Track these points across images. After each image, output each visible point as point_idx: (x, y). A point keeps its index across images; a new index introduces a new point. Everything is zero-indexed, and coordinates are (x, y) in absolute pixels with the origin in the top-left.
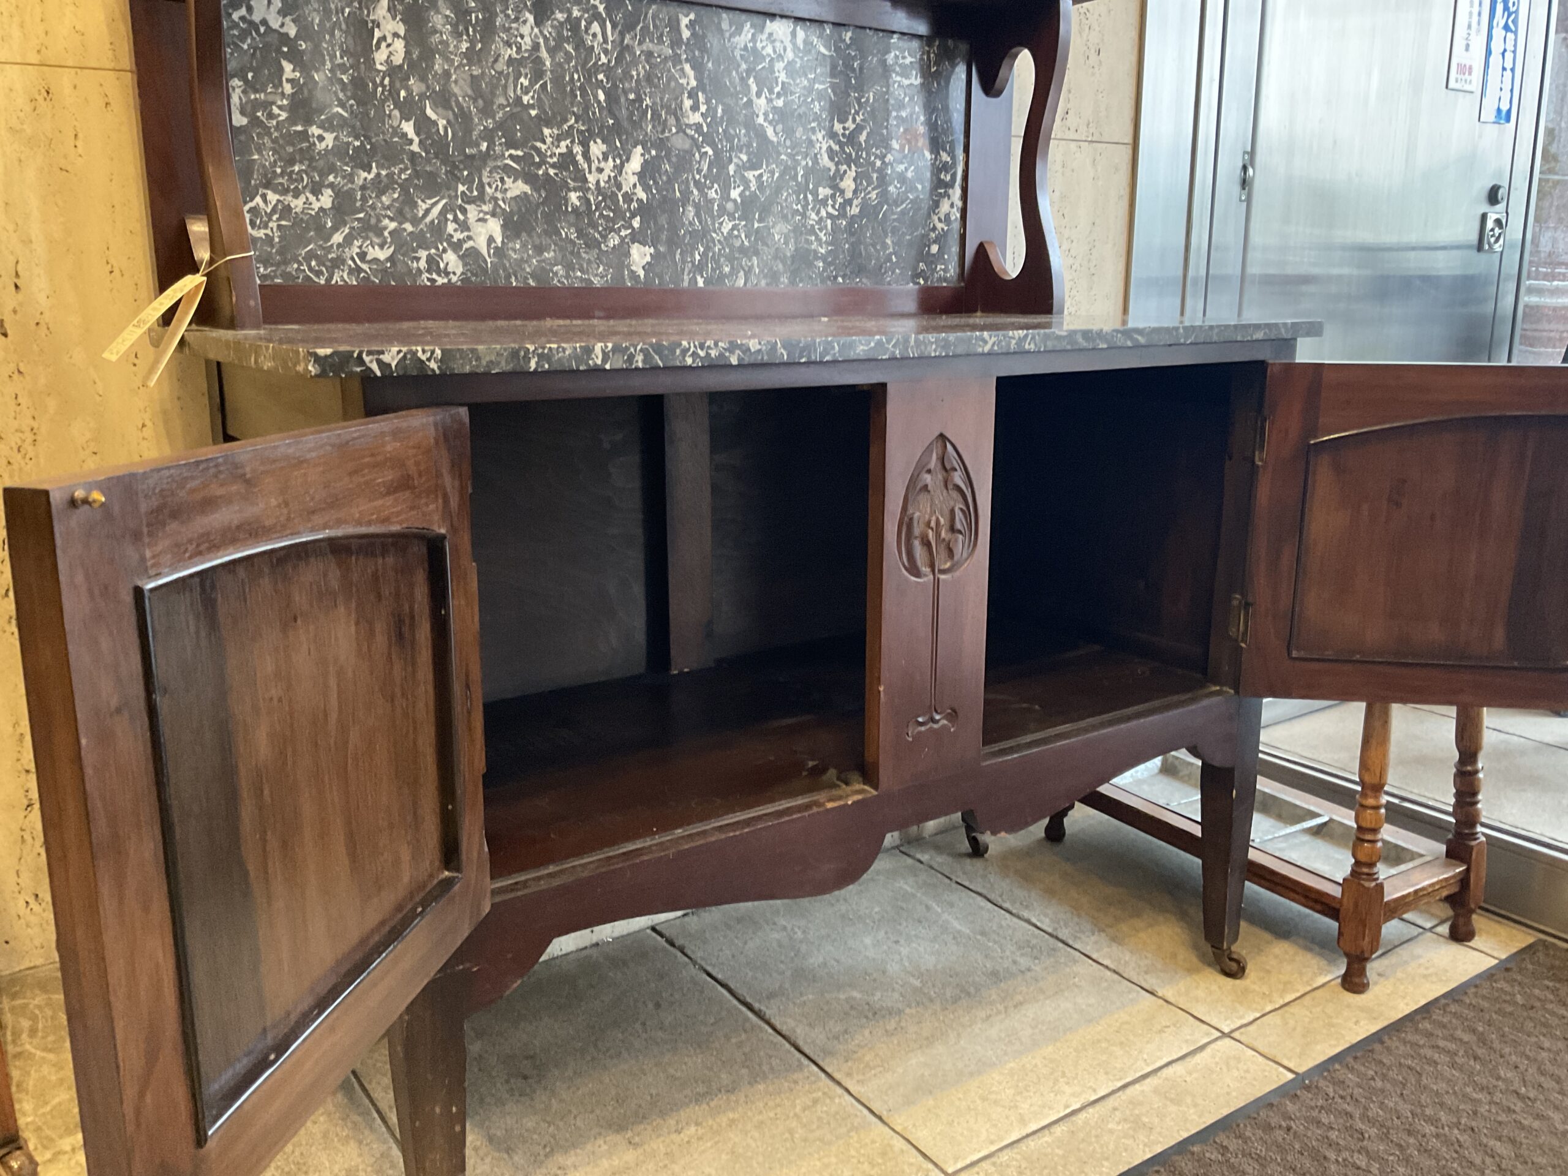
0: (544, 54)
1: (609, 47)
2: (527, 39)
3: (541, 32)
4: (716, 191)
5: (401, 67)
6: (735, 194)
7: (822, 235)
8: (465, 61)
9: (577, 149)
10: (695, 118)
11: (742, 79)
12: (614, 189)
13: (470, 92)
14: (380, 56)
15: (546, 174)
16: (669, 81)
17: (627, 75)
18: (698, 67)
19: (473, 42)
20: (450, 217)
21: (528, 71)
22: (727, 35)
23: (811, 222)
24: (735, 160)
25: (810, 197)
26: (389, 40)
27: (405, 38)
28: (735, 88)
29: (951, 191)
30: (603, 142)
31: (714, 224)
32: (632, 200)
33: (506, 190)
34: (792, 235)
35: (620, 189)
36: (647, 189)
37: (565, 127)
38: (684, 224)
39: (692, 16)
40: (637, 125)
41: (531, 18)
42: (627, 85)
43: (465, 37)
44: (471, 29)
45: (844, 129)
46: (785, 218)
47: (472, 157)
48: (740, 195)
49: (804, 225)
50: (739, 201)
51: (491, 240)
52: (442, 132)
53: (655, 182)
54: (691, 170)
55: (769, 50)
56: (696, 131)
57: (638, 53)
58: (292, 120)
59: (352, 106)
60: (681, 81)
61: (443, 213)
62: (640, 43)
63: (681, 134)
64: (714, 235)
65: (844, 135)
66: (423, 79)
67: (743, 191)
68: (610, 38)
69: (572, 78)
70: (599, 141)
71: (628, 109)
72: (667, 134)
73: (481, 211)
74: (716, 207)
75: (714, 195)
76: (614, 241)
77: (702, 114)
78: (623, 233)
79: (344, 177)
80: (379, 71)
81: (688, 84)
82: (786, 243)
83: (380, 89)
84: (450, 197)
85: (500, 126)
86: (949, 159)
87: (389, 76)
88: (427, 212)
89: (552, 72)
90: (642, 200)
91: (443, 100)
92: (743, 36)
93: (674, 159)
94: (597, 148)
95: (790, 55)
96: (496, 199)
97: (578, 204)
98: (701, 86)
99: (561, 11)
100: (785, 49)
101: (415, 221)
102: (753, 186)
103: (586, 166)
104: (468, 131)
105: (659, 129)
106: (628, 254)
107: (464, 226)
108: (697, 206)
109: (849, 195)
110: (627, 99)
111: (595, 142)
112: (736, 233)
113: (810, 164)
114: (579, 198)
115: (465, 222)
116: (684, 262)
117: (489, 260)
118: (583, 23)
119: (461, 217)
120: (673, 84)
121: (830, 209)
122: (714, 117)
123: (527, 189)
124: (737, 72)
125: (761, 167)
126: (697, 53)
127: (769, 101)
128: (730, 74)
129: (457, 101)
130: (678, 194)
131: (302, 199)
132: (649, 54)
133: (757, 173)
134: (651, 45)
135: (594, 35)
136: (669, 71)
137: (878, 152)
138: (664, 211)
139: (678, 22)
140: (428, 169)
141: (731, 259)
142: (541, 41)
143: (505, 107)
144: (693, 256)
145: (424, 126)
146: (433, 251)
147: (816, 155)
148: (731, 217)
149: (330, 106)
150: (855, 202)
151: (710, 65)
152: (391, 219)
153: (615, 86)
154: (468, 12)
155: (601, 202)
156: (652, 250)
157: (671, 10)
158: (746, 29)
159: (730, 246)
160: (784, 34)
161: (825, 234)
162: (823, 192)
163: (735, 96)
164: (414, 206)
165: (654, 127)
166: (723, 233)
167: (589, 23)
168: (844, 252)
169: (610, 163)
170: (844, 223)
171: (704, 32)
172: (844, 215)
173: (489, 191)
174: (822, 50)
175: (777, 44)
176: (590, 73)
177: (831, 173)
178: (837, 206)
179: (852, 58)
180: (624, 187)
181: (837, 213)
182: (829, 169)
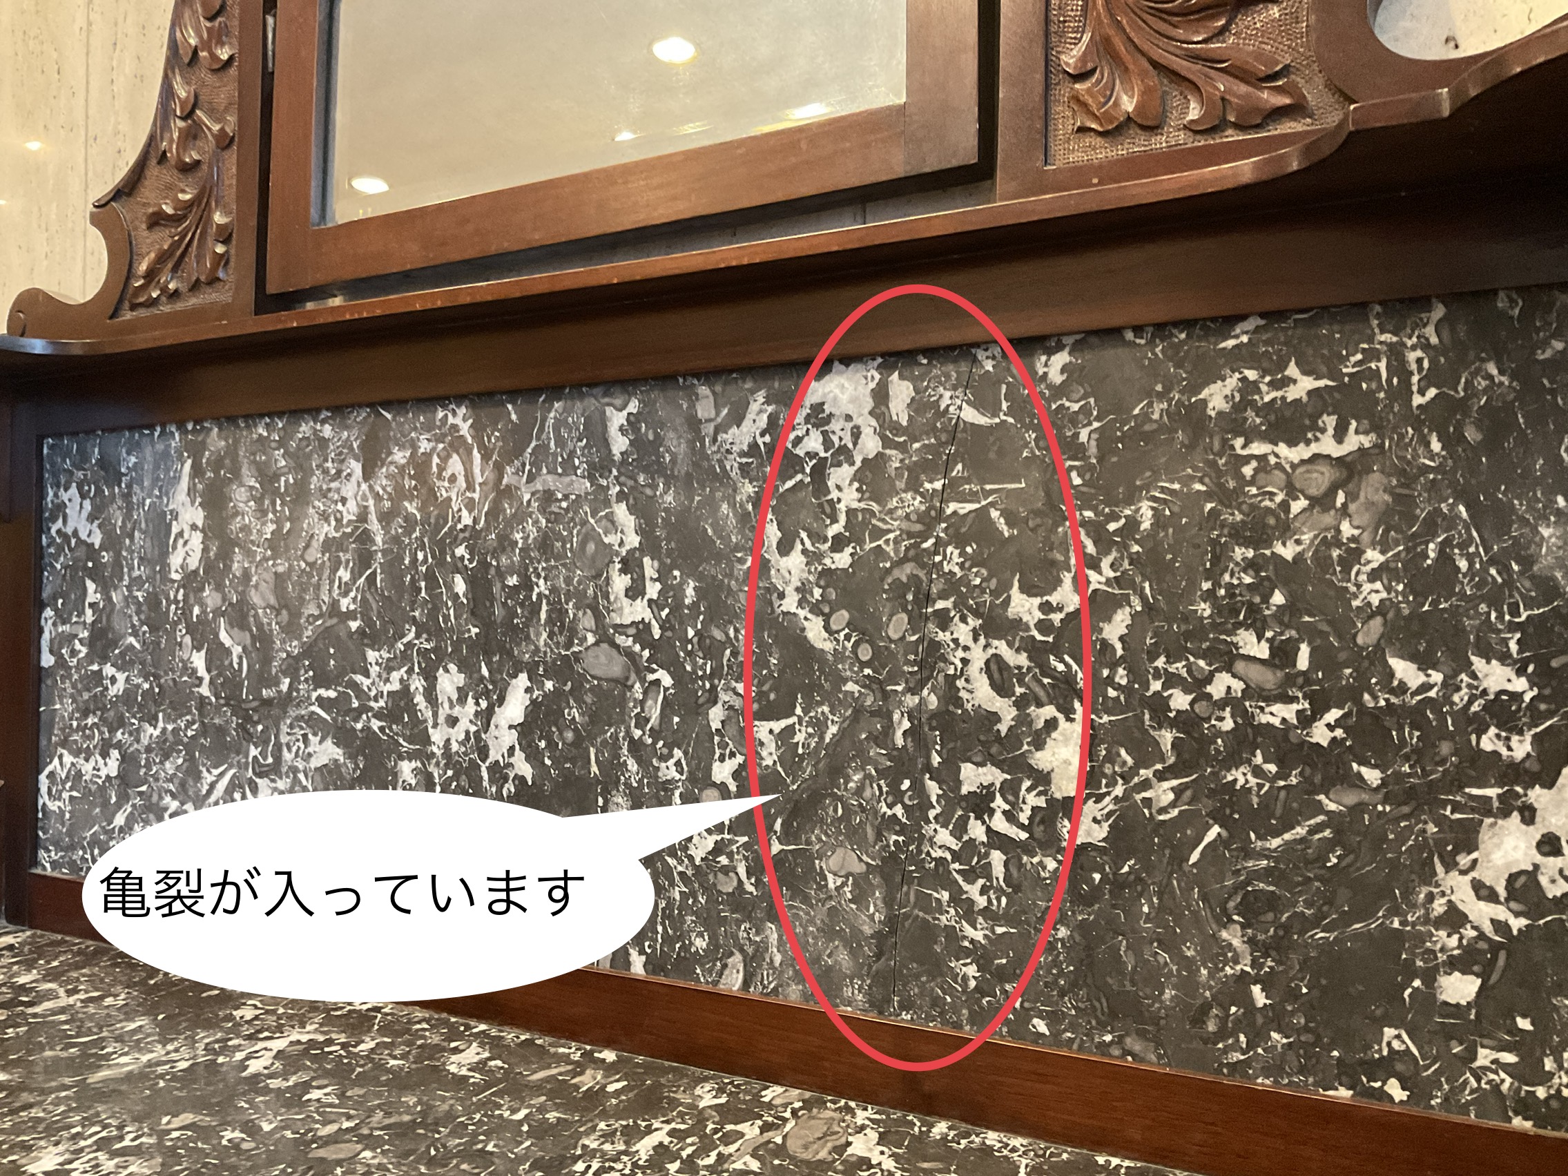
0: (374, 525)
1: (476, 496)
2: (352, 505)
3: (371, 487)
4: (678, 764)
5: (196, 572)
6: (723, 772)
7: (973, 891)
8: (269, 552)
9: (417, 684)
10: (637, 611)
11: (744, 518)
12: (475, 756)
13: (273, 601)
14: (175, 560)
15: (367, 729)
16: (583, 544)
17: (505, 543)
18: (643, 509)
19: (278, 522)
20: (238, 796)
21: (349, 556)
22: (709, 429)
23: (937, 853)
24: (724, 697)
25: (933, 789)
26: (186, 536)
27: (203, 531)
28: (726, 539)
30: (460, 671)
32: (506, 779)
33: (310, 755)
34: (876, 880)
35: (484, 754)
36: (533, 756)
37: (400, 646)
39: (633, 406)
40: (519, 634)
41: (356, 467)
42: (504, 560)
43: (271, 516)
44: (278, 502)
45: (1046, 608)
46: (854, 836)
47: (268, 703)
48: (736, 775)
49: (920, 864)
50: (733, 788)
52: (236, 666)
53: (551, 745)
54: (622, 720)
55: (814, 443)
56: (637, 638)
57: (527, 497)
58: (90, 659)
59: (144, 633)
60: (606, 540)
61: (233, 788)
62: (531, 479)
63: (605, 646)
64: (671, 862)
65: (1043, 626)
66: (219, 587)
67: (742, 767)
68: (479, 479)
69: (414, 560)
70: (452, 667)
71: (505, 604)
72: (576, 649)
73: (275, 789)
74: (677, 800)
75: (673, 773)
77: (650, 601)
79: (131, 734)
80: (174, 581)
81: (621, 544)
82: (860, 898)
83: (173, 607)
84: (240, 764)
85: (307, 651)
87: (184, 587)
88: (213, 786)
89: (384, 552)
91: (239, 615)
92: (747, 424)
93: (589, 699)
94: (450, 681)
95: (870, 445)
96: (295, 770)
97: (412, 782)
98: (650, 545)
99: (402, 447)
100: (856, 434)
101: (200, 800)
102: (770, 756)
103: (429, 714)
104: (267, 660)
105: (562, 639)
109: (1065, 786)
110: (504, 586)
111: (447, 671)
112: (724, 860)
113: (933, 702)
114: (415, 771)
118: (436, 460)
119: (252, 796)
120: (591, 547)
121: (999, 823)
122: (677, 607)
123: (340, 754)
124: (732, 505)
125: (791, 713)
126: (641, 479)
127: (812, 557)
128: (713, 506)
129: (256, 616)
130: (594, 769)
131: (92, 763)
132: (547, 497)
133: (778, 726)
134: (550, 478)
135: (453, 479)
136: (584, 523)
137: (1179, 667)
139: (604, 421)
140: (217, 721)
141: (709, 921)
142: (371, 502)
143: (317, 618)
145: (217, 654)
147: (951, 680)
149: (123, 636)
150: (1091, 809)
151: (669, 498)
152: (174, 796)
153: (484, 565)
154: (276, 477)
155: (451, 779)
157: (591, 403)
158: (754, 407)
159: (710, 889)
160: (853, 400)
161: (984, 891)
162: (973, 776)
163: (725, 557)
164: (198, 777)
165: (551, 635)
166: (691, 858)
167: (445, 459)
168: (1051, 947)
169: (471, 707)
170: (1051, 865)
171: (656, 435)
172: (1050, 843)
173: (287, 756)
174: (970, 415)
175: (835, 426)
176: (442, 547)
177: (1003, 728)
178: (1024, 818)
179: (1074, 420)
180: (492, 753)
181: (1024, 836)
182: (995, 717)
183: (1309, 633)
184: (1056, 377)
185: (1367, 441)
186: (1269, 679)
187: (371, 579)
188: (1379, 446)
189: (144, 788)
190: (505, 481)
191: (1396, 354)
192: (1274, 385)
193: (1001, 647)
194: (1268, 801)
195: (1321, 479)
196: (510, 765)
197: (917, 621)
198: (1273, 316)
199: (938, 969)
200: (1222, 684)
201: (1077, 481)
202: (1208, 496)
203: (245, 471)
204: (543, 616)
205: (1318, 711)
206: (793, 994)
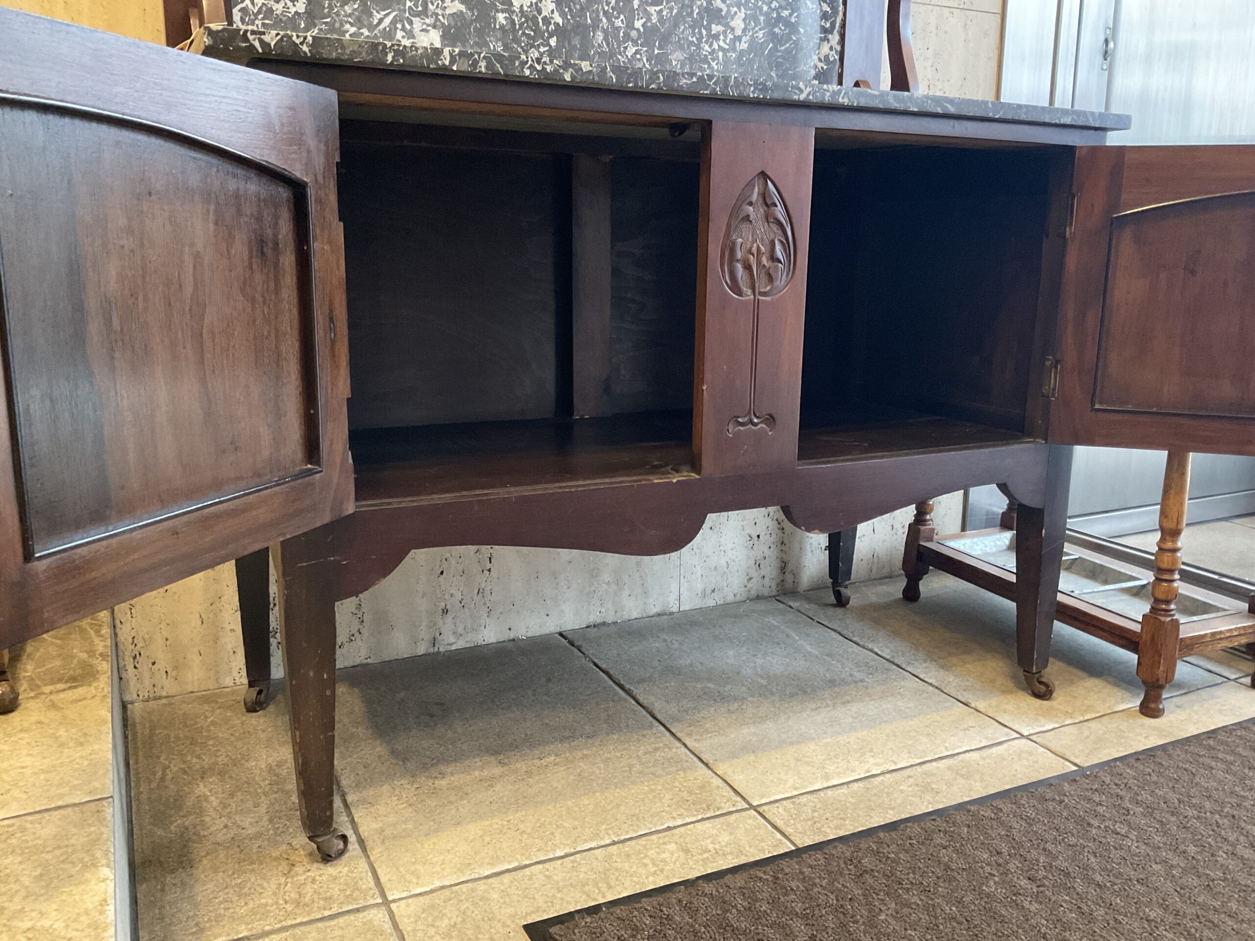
4: (622, 20)
6: (638, 24)
7: (714, 64)
20: (399, 26)
23: (704, 53)
25: (704, 32)
29: (830, 36)
31: (619, 48)
32: (550, 23)
33: (445, 8)
34: (687, 62)
35: (540, 13)
36: (563, 15)
38: (593, 46)
46: (681, 48)
48: (643, 25)
49: (700, 57)
50: (642, 30)
53: (570, 10)
61: (394, 22)
64: (620, 57)
67: (645, 23)
73: (425, 23)
74: (622, 34)
75: (620, 24)
78: (542, 49)
84: (399, 10)
86: (828, 9)
88: (381, 21)
90: (558, 24)
96: (437, 15)
97: (505, 23)
101: (371, 28)
102: (654, 19)
107: (410, 34)
108: (605, 32)
109: (738, 32)
112: (638, 56)
113: (705, 4)
114: (505, 18)
115: (411, 31)
119: (408, 27)
121: (721, 43)
123: (463, 8)
125: (661, 4)
130: (589, 21)
133: (658, 8)
138: (576, 34)
148: (635, 43)
150: (744, 39)
152: (352, 25)
155: (523, 23)
161: (717, 64)
162: (716, 28)
164: (371, 15)
166: (627, 56)
170: (734, 55)
172: (734, 49)
173: (431, 7)
177: (723, 13)
178: (728, 41)
181: (727, 47)
182: (721, 10)
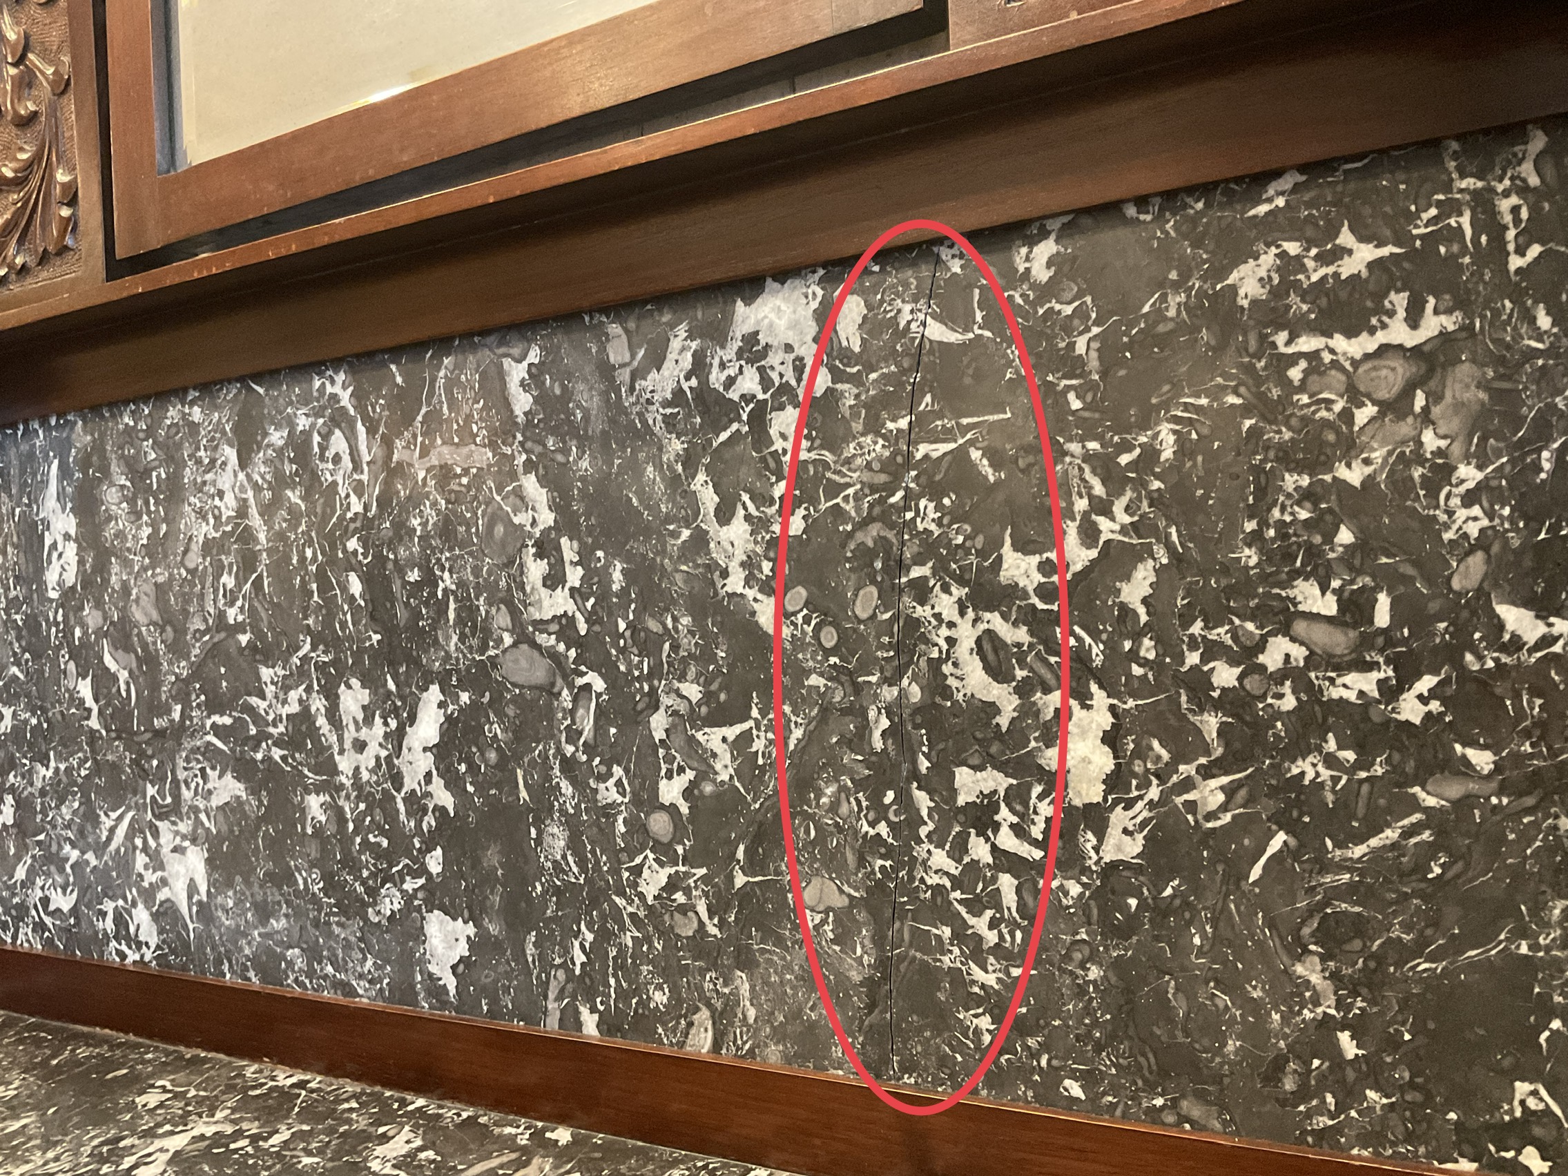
0: (255, 521)
1: (365, 477)
2: (230, 499)
3: (248, 476)
4: (619, 784)
5: (73, 588)
6: (671, 791)
7: (980, 924)
8: (147, 560)
9: (318, 704)
10: (557, 603)
11: (673, 481)
12: (388, 785)
13: (155, 616)
14: (51, 577)
15: (268, 759)
16: (490, 527)
17: (402, 531)
18: (555, 479)
19: (154, 525)
20: (138, 842)
21: (231, 559)
22: (624, 376)
23: (933, 880)
24: (666, 700)
25: (923, 800)
26: (60, 547)
27: (76, 541)
28: (654, 509)
30: (364, 686)
31: (616, 872)
32: (424, 811)
33: (210, 792)
34: (862, 916)
35: (400, 784)
36: (454, 783)
37: (296, 661)
39: (534, 356)
40: (427, 639)
41: (231, 454)
42: (402, 552)
43: (145, 518)
44: (152, 501)
45: (1047, 568)
46: (832, 864)
47: (159, 734)
48: (687, 794)
49: (913, 894)
50: (684, 809)
51: (192, 888)
52: (124, 694)
53: (473, 768)
54: (551, 735)
55: (749, 383)
56: (560, 637)
57: (421, 474)
59: (27, 661)
60: (516, 520)
62: (424, 453)
63: (524, 647)
64: (620, 901)
65: (1045, 592)
66: (99, 605)
67: (693, 784)
68: (366, 458)
69: (302, 559)
70: (355, 682)
71: (407, 604)
72: (492, 653)
73: (177, 833)
74: (621, 828)
75: (613, 796)
76: (391, 902)
77: (572, 589)
78: (410, 885)
79: (23, 777)
80: (51, 601)
81: (534, 523)
82: (843, 938)
83: (54, 630)
84: (138, 806)
85: (197, 671)
87: (62, 606)
88: (111, 832)
89: (268, 550)
91: (122, 634)
92: (668, 364)
93: (511, 711)
94: (353, 698)
96: (195, 810)
97: (323, 819)
98: (566, 523)
99: (278, 426)
101: (100, 849)
102: (724, 769)
103: (333, 738)
104: (155, 686)
105: (475, 642)
106: (419, 935)
107: (157, 862)
108: (572, 824)
109: (1086, 790)
110: (405, 583)
111: (349, 687)
112: (680, 897)
113: (916, 693)
114: (325, 806)
115: (158, 852)
116: (545, 964)
117: (191, 926)
118: (316, 439)
119: (153, 842)
120: (499, 530)
121: (1007, 840)
122: (603, 597)
123: (243, 789)
124: (659, 466)
125: (747, 716)
126: (550, 442)
127: (757, 524)
128: (635, 468)
129: (139, 634)
130: (524, 794)
132: (444, 474)
133: (732, 732)
134: (446, 450)
135: (337, 459)
136: (489, 501)
139: (501, 375)
140: (109, 757)
141: (669, 971)
142: (250, 494)
143: (204, 633)
144: (566, 951)
145: (104, 681)
146: (121, 902)
147: (935, 665)
148: (665, 853)
149: (6, 667)
150: (1119, 818)
151: (584, 464)
152: (73, 845)
153: (380, 559)
154: (147, 472)
155: (364, 814)
156: (471, 930)
157: (485, 355)
158: (675, 344)
159: (667, 933)
160: (794, 325)
161: (993, 925)
162: (970, 784)
163: (655, 531)
164: (96, 823)
165: (462, 638)
166: (641, 896)
167: (326, 437)
168: (1081, 991)
169: (379, 729)
170: (1075, 889)
171: (564, 388)
172: (1072, 862)
173: (187, 794)
174: (937, 332)
175: (774, 359)
176: (333, 541)
177: (1004, 721)
178: (1037, 832)
179: (1067, 327)
180: (407, 780)
181: (1038, 854)
182: (992, 709)
183: (1388, 578)
184: (1041, 274)
185: (1450, 322)
186: (1339, 641)
187: (258, 584)
188: (1467, 329)
189: (42, 837)
190: (395, 457)
191: (1483, 203)
192: (1323, 259)
193: (995, 621)
194: (1346, 799)
195: (1393, 376)
196: (428, 795)
197: (889, 595)
198: (1314, 169)
199: (942, 1020)
200: (1277, 653)
201: (1076, 404)
202: (1246, 410)
203: (114, 468)
204: (452, 615)
205: (1405, 680)
206: (773, 1056)
